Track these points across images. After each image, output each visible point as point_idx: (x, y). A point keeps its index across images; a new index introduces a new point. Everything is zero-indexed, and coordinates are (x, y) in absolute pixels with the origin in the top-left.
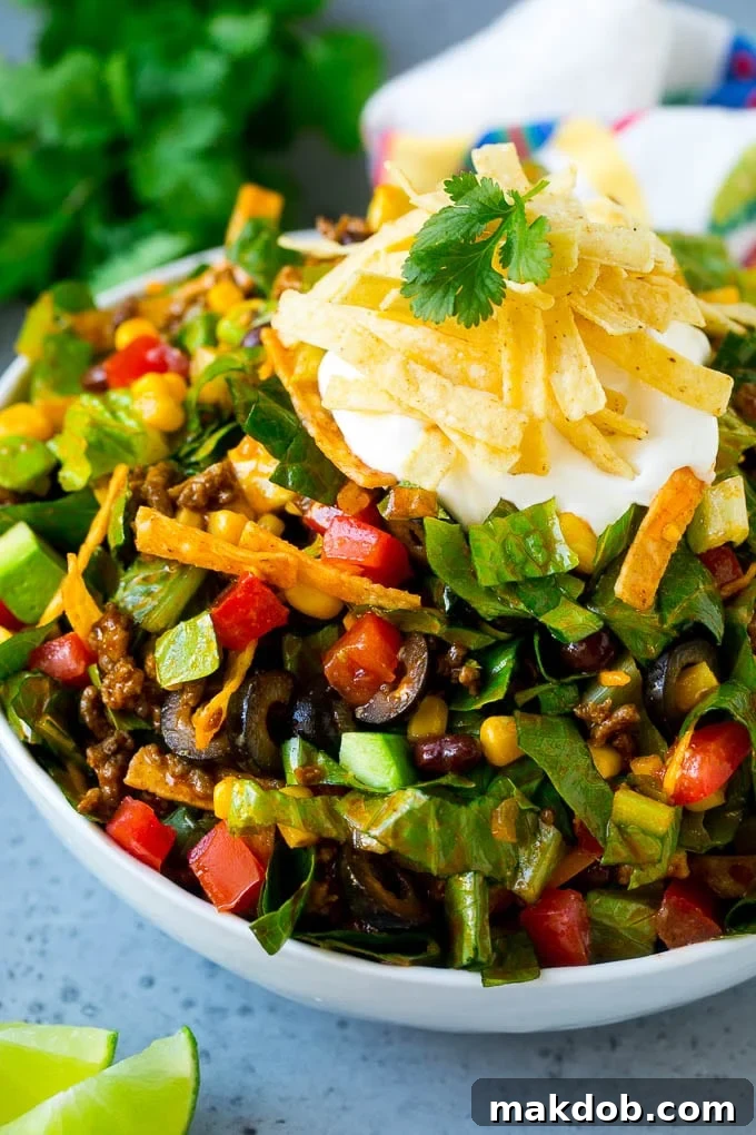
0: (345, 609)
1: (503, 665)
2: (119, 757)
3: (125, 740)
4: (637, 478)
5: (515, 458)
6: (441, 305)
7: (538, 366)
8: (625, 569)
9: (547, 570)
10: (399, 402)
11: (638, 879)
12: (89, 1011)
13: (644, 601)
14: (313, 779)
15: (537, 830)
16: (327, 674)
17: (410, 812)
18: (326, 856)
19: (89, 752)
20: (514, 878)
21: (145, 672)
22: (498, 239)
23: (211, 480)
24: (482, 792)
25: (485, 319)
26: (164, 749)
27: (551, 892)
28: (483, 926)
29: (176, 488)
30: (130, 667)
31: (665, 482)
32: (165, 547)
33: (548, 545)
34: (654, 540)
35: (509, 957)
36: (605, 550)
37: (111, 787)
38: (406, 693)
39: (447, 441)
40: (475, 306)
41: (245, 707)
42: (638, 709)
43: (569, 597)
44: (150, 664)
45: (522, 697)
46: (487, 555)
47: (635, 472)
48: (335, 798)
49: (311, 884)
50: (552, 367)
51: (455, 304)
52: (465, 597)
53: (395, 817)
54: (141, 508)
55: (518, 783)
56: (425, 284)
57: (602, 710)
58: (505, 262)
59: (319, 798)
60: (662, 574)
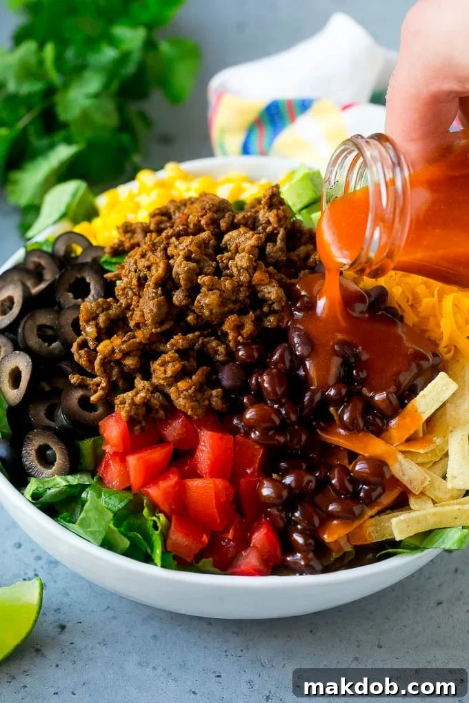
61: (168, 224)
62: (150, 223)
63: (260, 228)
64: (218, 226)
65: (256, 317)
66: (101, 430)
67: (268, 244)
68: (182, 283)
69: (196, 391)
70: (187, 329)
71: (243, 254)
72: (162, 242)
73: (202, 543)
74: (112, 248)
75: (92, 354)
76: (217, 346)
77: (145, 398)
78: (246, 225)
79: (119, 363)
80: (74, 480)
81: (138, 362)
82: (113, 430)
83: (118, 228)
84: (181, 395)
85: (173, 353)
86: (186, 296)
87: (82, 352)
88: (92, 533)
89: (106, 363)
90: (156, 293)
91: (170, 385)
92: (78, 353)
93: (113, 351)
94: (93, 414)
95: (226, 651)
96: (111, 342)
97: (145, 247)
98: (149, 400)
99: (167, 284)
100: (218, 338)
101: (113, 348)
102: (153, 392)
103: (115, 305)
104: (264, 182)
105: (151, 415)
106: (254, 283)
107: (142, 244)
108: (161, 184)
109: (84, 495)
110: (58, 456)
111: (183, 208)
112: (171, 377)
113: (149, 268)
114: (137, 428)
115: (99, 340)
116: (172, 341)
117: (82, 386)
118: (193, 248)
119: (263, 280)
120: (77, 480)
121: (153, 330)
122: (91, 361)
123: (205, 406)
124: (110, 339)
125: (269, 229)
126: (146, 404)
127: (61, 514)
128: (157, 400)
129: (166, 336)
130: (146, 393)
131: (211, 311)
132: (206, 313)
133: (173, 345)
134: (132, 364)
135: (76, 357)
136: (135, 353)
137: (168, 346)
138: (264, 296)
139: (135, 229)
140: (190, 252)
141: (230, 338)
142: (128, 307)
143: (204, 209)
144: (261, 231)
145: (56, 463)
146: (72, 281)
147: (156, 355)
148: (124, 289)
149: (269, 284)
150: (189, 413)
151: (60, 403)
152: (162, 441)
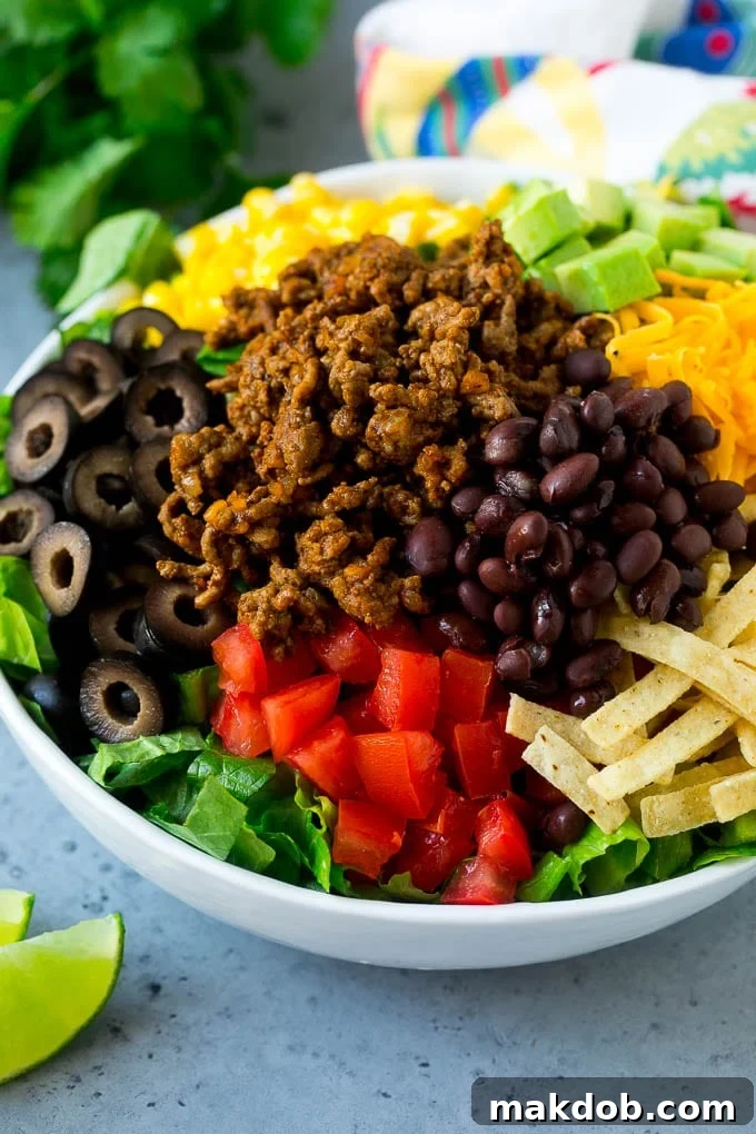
12: (16, 873)
61: (312, 293)
62: (281, 289)
63: (471, 296)
64: (400, 295)
65: (469, 447)
66: (217, 657)
67: (487, 323)
68: (346, 397)
69: (376, 580)
70: (356, 475)
71: (444, 343)
72: (306, 325)
73: (395, 845)
74: (216, 334)
75: (196, 524)
76: (406, 500)
77: (290, 599)
78: (447, 292)
79: (242, 540)
80: (174, 744)
81: (276, 537)
82: (236, 656)
83: (224, 298)
84: (352, 589)
85: (333, 517)
86: (353, 420)
87: (178, 521)
88: (212, 840)
89: (220, 540)
90: (303, 416)
91: (332, 574)
92: (170, 522)
93: (233, 521)
94: (200, 628)
95: (434, 1021)
96: (229, 505)
97: (277, 334)
98: (296, 602)
99: (321, 400)
100: (406, 487)
101: (233, 514)
102: (302, 588)
103: (230, 438)
104: (463, 205)
105: (300, 627)
106: (463, 391)
107: (269, 327)
108: (288, 215)
109: (192, 769)
110: (143, 702)
111: (335, 262)
112: (332, 559)
113: (286, 372)
114: (279, 650)
115: (206, 500)
116: (331, 496)
117: (180, 579)
118: (362, 336)
119: (479, 386)
120: (178, 744)
121: (300, 481)
122: (194, 536)
123: (394, 606)
124: (225, 498)
125: (487, 297)
126: (293, 608)
127: (154, 804)
128: (310, 601)
129: (321, 490)
130: (292, 590)
131: (395, 445)
132: (388, 447)
133: (333, 503)
134: (266, 542)
135: (167, 529)
136: (269, 521)
137: (325, 505)
138: (481, 413)
139: (254, 300)
140: (357, 343)
141: (428, 485)
142: (253, 439)
143: (375, 265)
144: (473, 301)
145: (139, 714)
146: (152, 394)
147: (305, 522)
148: (242, 408)
149: (491, 391)
150: (367, 619)
151: (142, 610)
152: (320, 670)
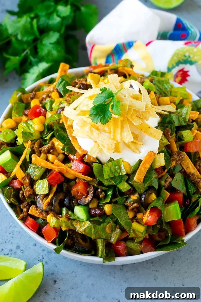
0: (76, 178)
1: (110, 193)
2: (28, 206)
3: (29, 202)
4: (140, 154)
5: (114, 150)
6: (98, 119)
7: (119, 130)
8: (136, 174)
9: (120, 174)
10: (89, 136)
11: (137, 240)
12: (22, 252)
13: (141, 181)
14: (68, 217)
15: (115, 230)
16: (72, 193)
17: (88, 227)
18: (71, 233)
19: (21, 205)
20: (110, 239)
21: (33, 189)
22: (111, 103)
23: (48, 147)
24: (104, 221)
25: (107, 123)
26: (37, 207)
27: (119, 241)
28: (103, 250)
29: (41, 148)
30: (30, 188)
31: (146, 155)
32: (38, 163)
33: (120, 168)
34: (143, 168)
35: (109, 255)
36: (133, 170)
37: (26, 213)
38: (89, 199)
39: (99, 146)
40: (105, 120)
41: (54, 201)
42: (138, 204)
43: (124, 180)
44: (34, 188)
45: (114, 200)
46: (106, 171)
47: (140, 152)
48: (73, 221)
49: (67, 240)
50: (122, 131)
51: (101, 120)
52: (101, 181)
53: (85, 227)
54: (33, 154)
55: (112, 219)
56: (94, 115)
57: (131, 204)
58: (112, 109)
59: (69, 221)
60: (145, 175)
